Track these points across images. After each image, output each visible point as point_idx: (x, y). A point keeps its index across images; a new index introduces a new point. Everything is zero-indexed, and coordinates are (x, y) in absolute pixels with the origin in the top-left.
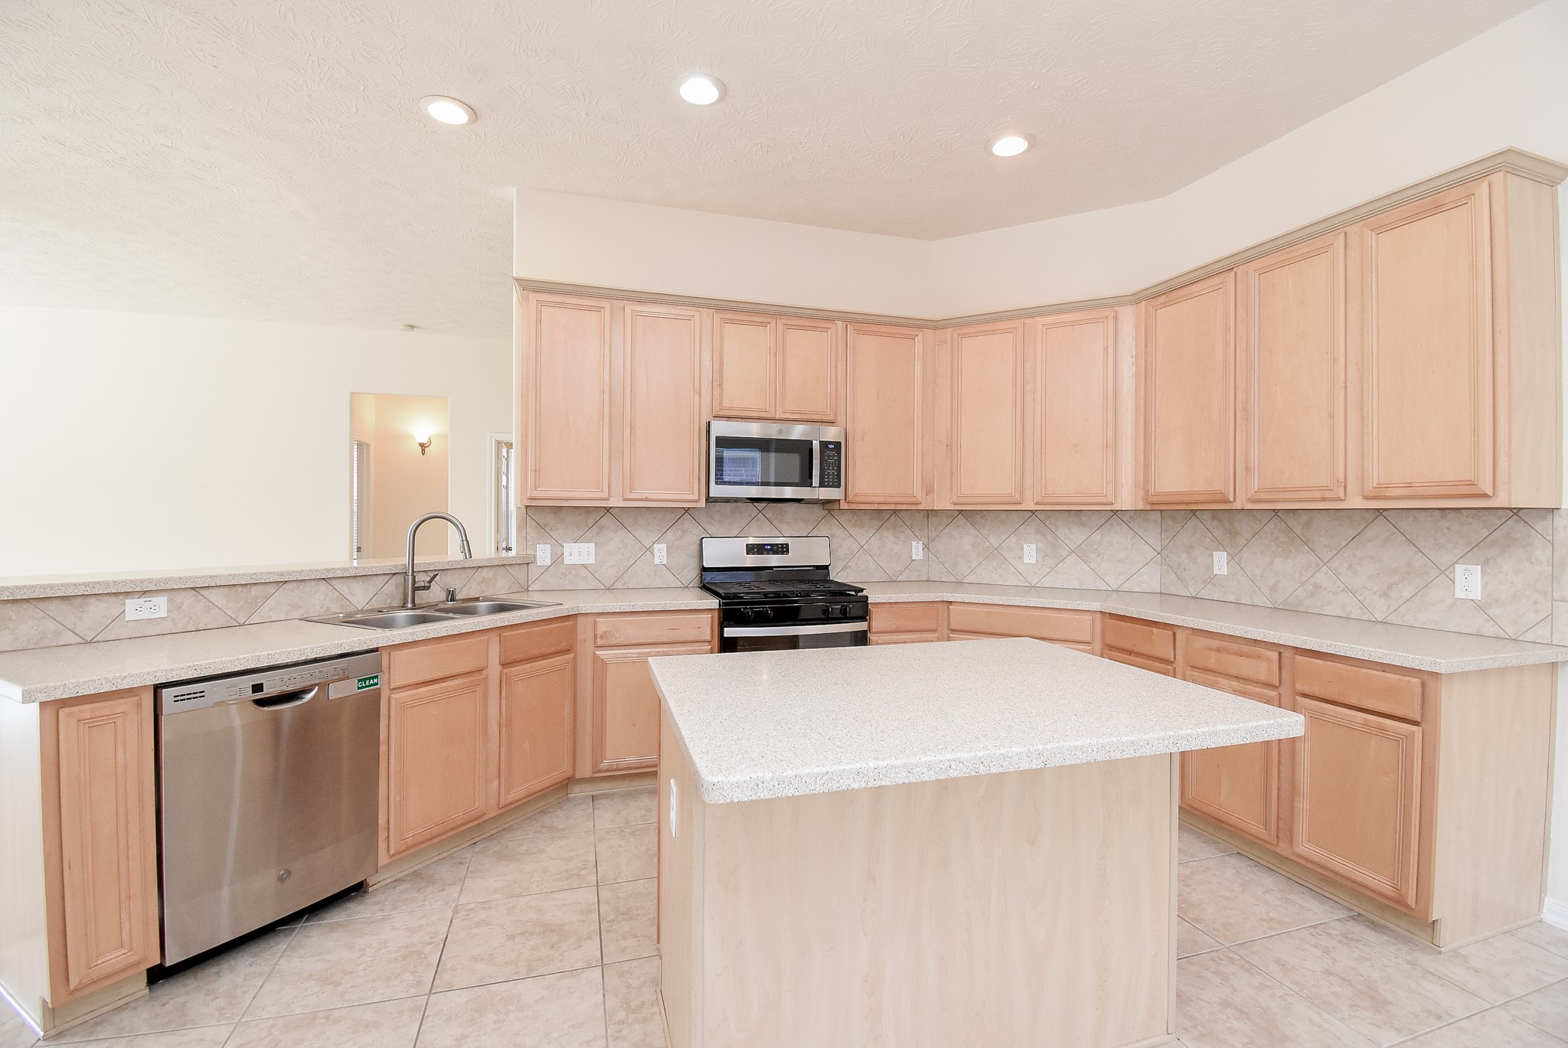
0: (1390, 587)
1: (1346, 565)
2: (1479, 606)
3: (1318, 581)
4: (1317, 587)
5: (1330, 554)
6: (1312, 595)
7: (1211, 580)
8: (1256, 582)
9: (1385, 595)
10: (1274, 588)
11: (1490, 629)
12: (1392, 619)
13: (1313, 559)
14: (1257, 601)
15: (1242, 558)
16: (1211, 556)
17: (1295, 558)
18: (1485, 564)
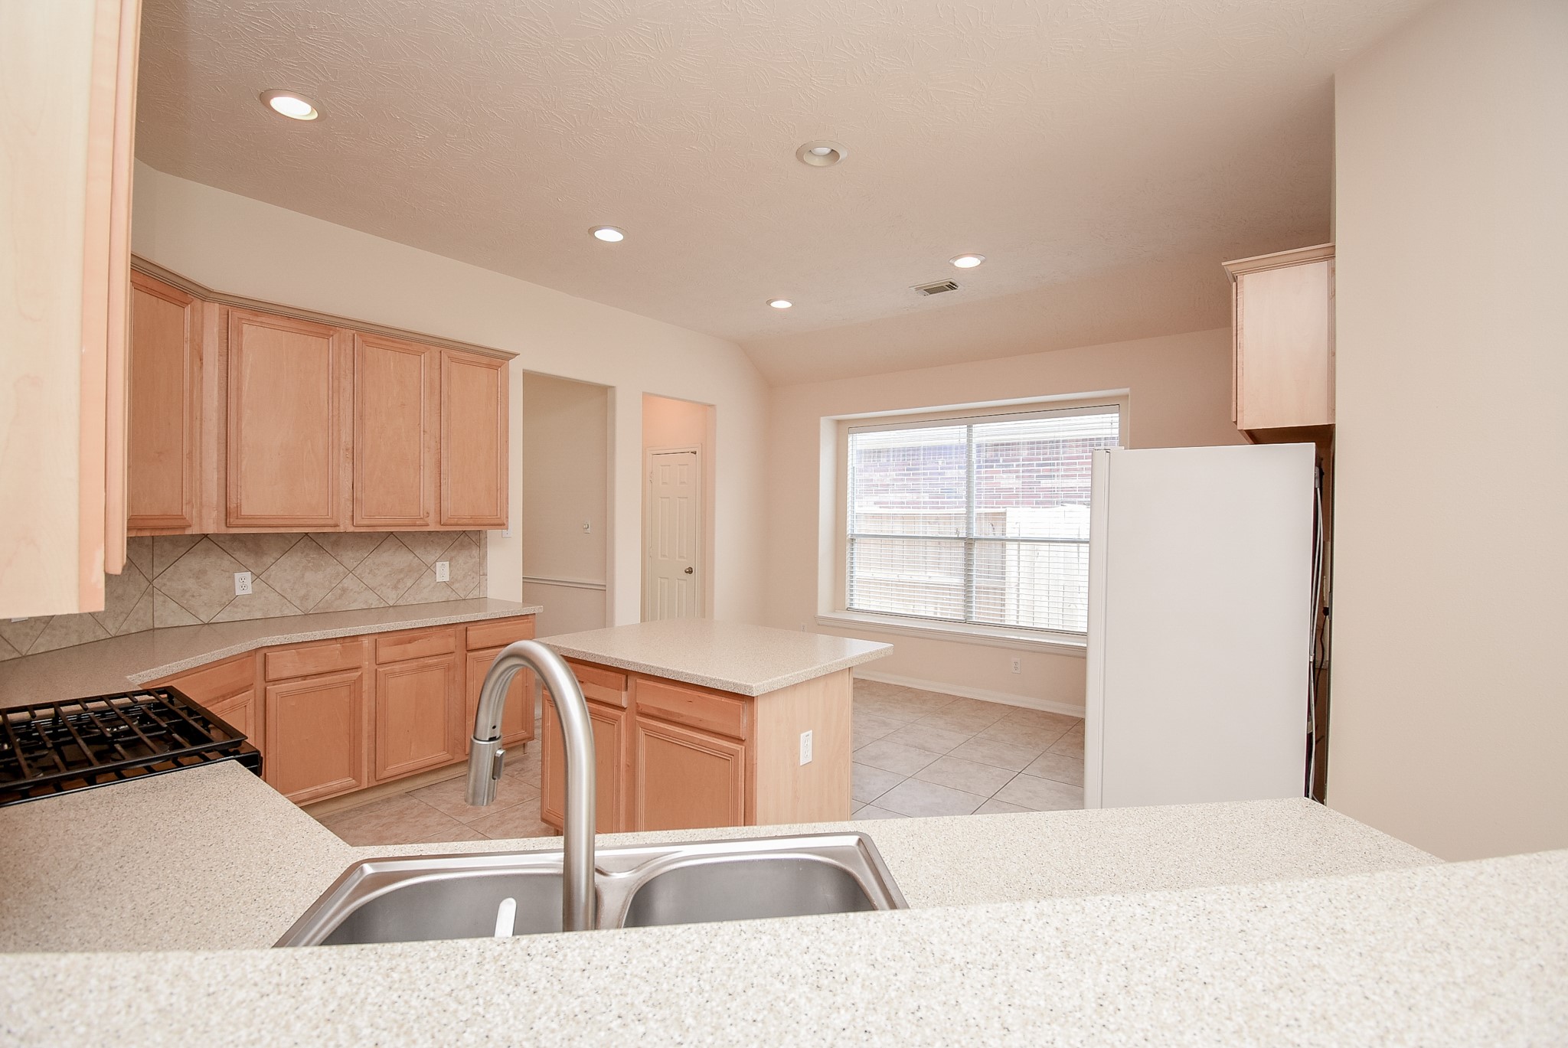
0: (399, 581)
1: (368, 571)
2: (447, 585)
3: (346, 585)
4: (344, 590)
5: (355, 564)
6: (341, 596)
7: (232, 601)
8: (286, 596)
9: (395, 587)
10: (305, 598)
11: (453, 597)
12: (401, 602)
13: (341, 569)
14: (287, 612)
15: (270, 576)
16: (233, 578)
17: (325, 570)
18: (450, 561)
